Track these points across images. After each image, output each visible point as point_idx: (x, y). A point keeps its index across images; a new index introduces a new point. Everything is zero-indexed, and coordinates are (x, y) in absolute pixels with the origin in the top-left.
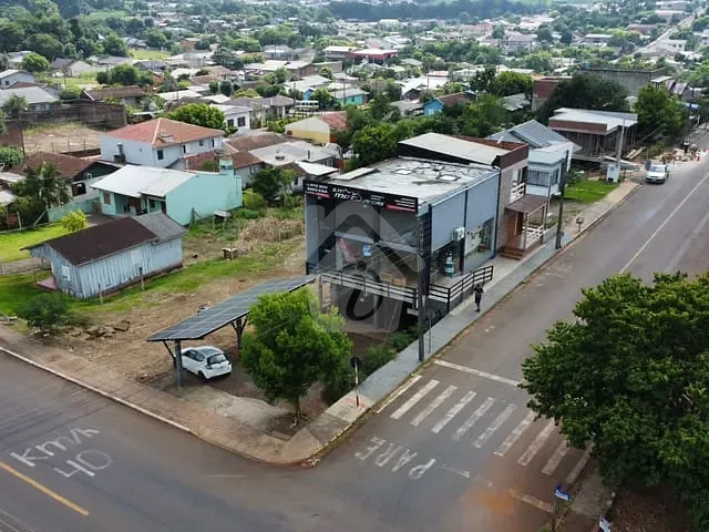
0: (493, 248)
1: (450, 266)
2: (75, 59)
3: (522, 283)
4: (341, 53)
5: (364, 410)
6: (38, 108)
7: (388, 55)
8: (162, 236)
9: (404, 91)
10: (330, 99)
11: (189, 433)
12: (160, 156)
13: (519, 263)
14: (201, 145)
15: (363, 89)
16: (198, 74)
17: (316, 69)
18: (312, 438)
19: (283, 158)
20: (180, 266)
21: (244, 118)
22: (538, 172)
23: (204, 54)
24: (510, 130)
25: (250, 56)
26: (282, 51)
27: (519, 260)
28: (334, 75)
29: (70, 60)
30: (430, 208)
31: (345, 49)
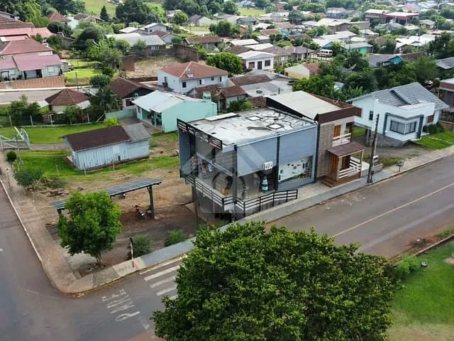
0: (313, 176)
1: (265, 186)
2: (203, 15)
3: (319, 204)
4: (377, 14)
5: (135, 270)
6: (153, 48)
7: (411, 17)
8: (134, 140)
9: (398, 45)
10: (341, 50)
11: (40, 262)
12: (184, 85)
13: (330, 189)
14: (213, 79)
15: (369, 43)
16: (268, 28)
17: (349, 27)
18: (92, 281)
19: (261, 92)
20: (147, 157)
21: (269, 61)
22: (398, 123)
23: (284, 14)
24: (391, 90)
25: (313, 15)
26: (338, 12)
27: (330, 187)
28: (360, 31)
29: (200, 16)
30: (236, 147)
31: (380, 12)
